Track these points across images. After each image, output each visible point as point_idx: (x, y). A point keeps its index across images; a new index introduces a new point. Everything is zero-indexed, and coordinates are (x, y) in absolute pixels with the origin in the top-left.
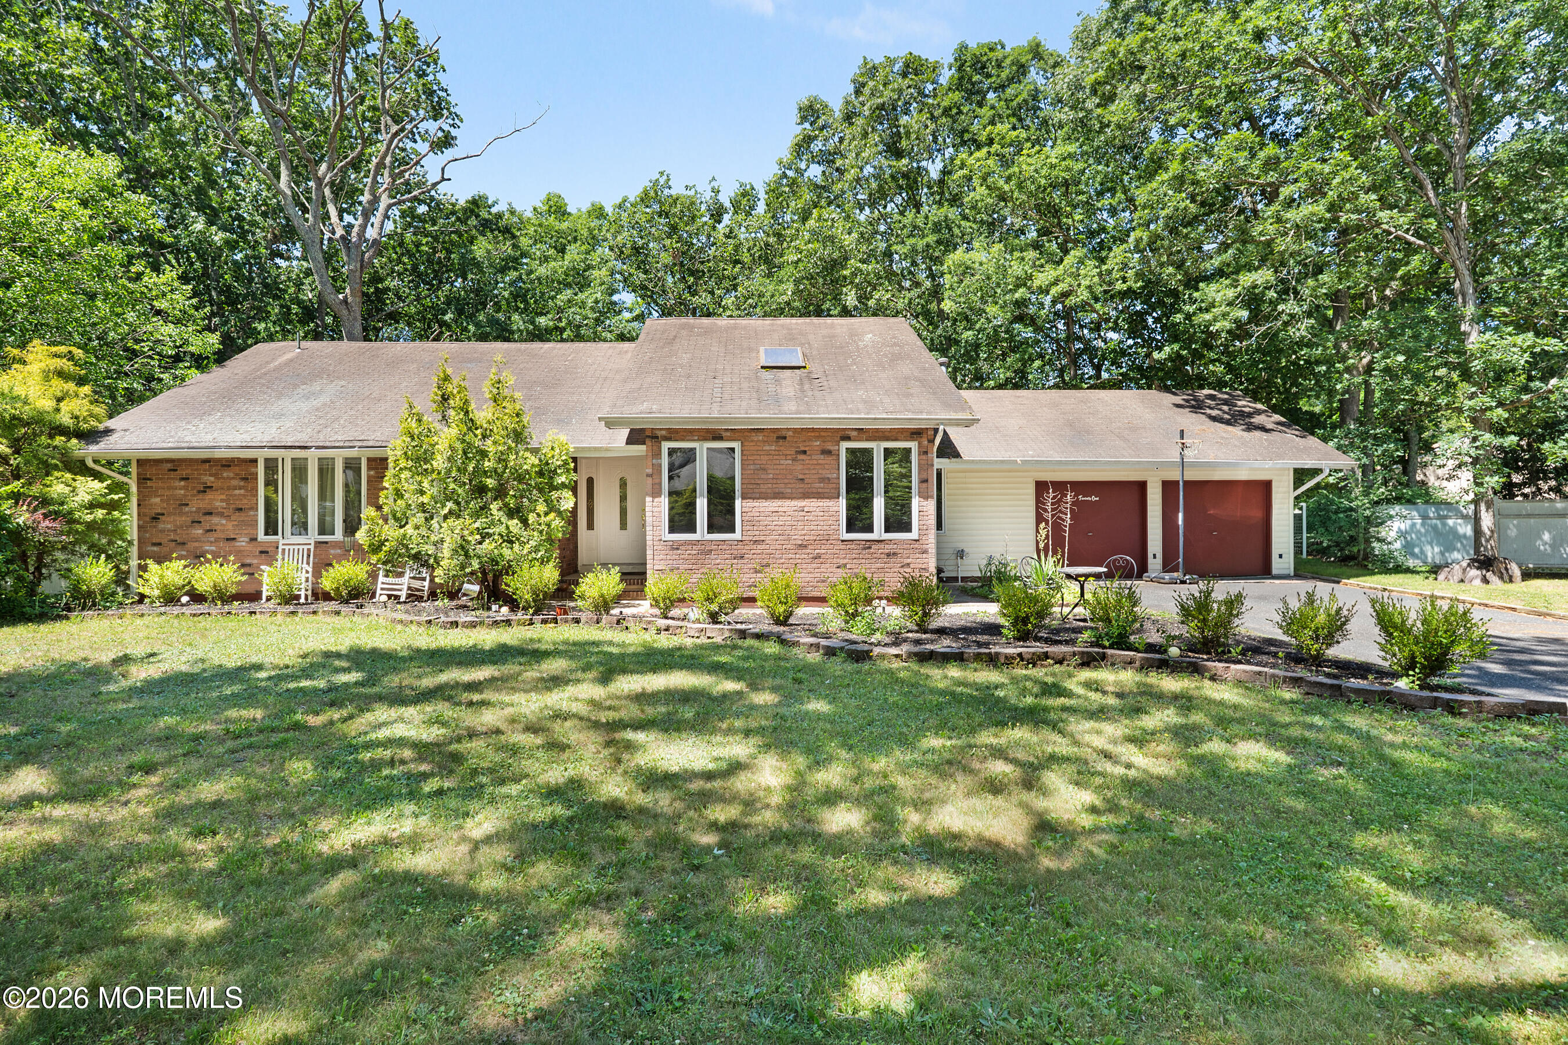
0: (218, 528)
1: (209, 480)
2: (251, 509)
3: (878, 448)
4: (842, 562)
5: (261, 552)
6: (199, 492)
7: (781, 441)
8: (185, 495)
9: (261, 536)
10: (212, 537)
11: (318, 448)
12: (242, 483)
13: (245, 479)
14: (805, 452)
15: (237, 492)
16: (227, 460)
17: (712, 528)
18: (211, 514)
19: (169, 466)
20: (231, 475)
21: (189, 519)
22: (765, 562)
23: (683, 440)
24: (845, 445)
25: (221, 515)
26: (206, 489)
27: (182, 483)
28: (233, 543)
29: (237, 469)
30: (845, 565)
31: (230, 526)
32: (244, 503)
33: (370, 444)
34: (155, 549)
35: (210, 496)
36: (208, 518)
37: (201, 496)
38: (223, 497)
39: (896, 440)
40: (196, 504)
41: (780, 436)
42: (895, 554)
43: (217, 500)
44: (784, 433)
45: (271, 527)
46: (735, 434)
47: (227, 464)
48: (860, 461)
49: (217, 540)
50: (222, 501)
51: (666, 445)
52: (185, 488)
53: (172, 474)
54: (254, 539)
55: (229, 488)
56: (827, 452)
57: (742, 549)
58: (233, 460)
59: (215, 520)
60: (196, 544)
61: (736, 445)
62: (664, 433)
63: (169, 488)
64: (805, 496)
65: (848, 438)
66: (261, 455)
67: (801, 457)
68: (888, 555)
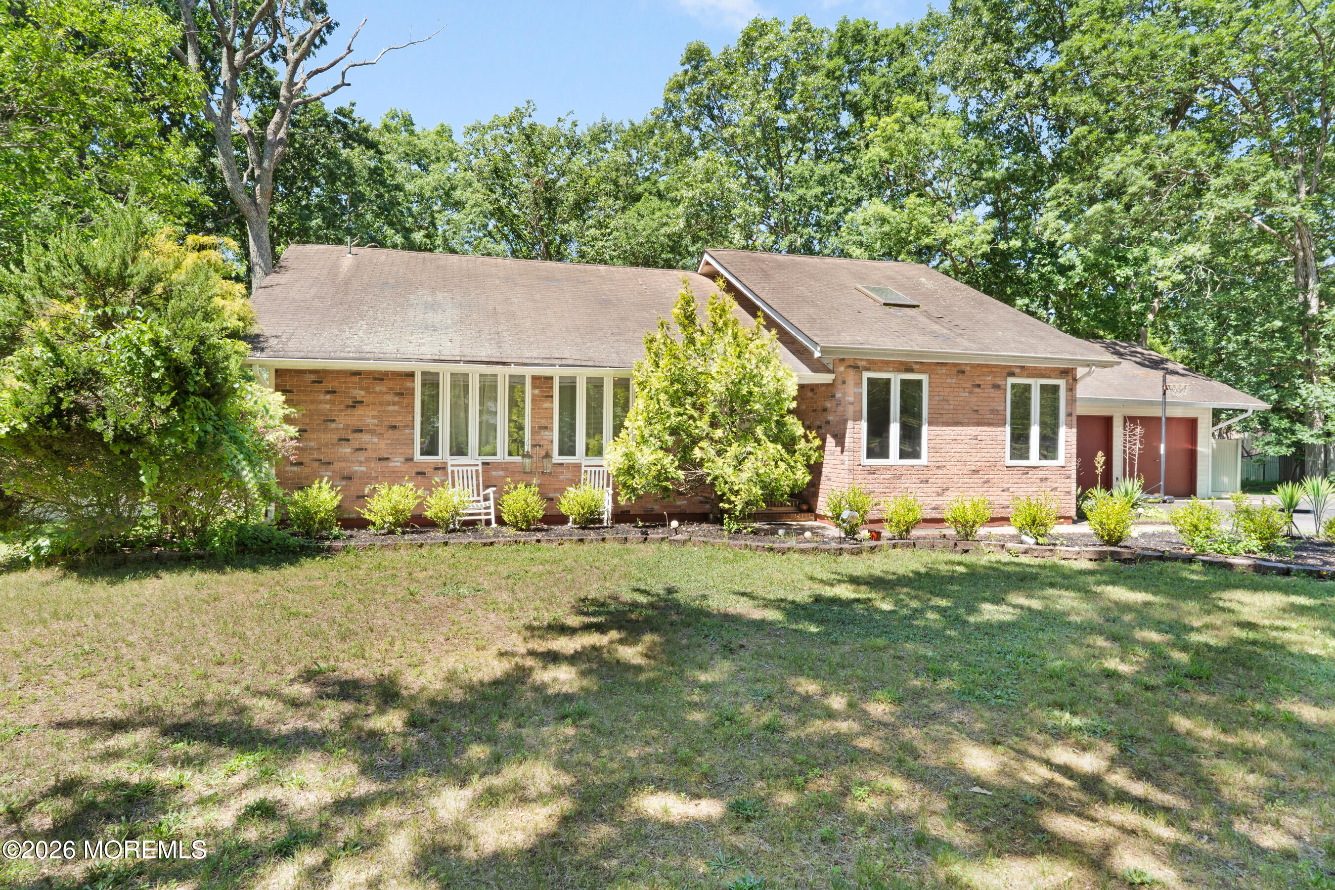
0: (369, 446)
1: (360, 394)
2: (406, 426)
3: (1036, 384)
4: (1006, 486)
5: (418, 473)
6: (348, 407)
7: (961, 375)
8: (331, 410)
9: (418, 457)
10: (362, 456)
11: (517, 364)
12: (396, 399)
13: (401, 394)
14: (979, 386)
15: (391, 408)
16: (379, 373)
17: (903, 455)
18: (361, 431)
19: (313, 377)
20: (384, 389)
21: (336, 437)
22: (945, 486)
23: (880, 371)
24: (1011, 380)
25: (373, 432)
26: (356, 404)
27: (328, 397)
28: (385, 464)
29: (390, 383)
30: (1008, 489)
31: (382, 445)
32: (399, 420)
33: (570, 362)
34: (295, 469)
35: (359, 411)
36: (356, 435)
37: (349, 411)
38: (375, 413)
39: (1050, 377)
40: (344, 420)
41: (960, 370)
42: (1046, 479)
43: (367, 416)
44: (963, 368)
45: (430, 448)
46: (924, 367)
47: (380, 377)
48: (1022, 396)
49: (368, 460)
50: (373, 417)
51: (866, 375)
52: (331, 402)
53: (317, 387)
54: (410, 459)
55: (381, 404)
56: (996, 387)
57: (928, 474)
58: (386, 373)
59: (366, 438)
60: (343, 464)
61: (924, 378)
62: (864, 363)
63: (312, 402)
64: (979, 424)
65: (1012, 374)
66: (418, 368)
67: (977, 390)
68: (1042, 480)
